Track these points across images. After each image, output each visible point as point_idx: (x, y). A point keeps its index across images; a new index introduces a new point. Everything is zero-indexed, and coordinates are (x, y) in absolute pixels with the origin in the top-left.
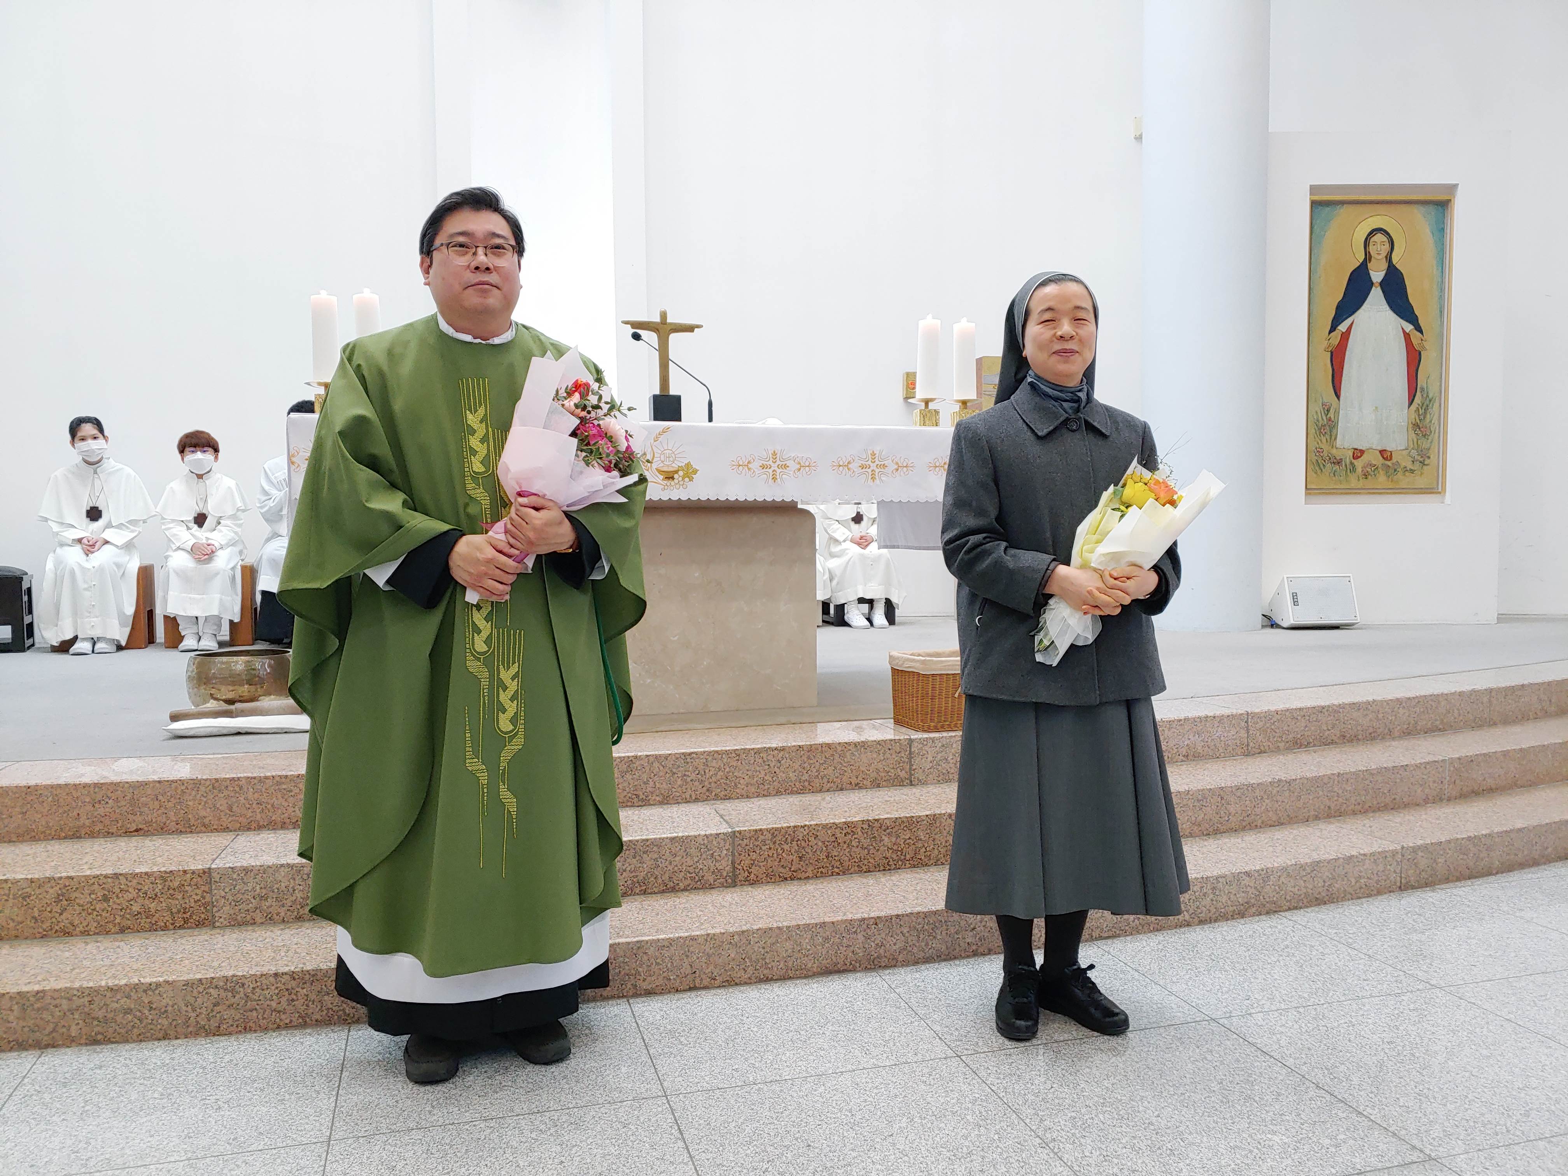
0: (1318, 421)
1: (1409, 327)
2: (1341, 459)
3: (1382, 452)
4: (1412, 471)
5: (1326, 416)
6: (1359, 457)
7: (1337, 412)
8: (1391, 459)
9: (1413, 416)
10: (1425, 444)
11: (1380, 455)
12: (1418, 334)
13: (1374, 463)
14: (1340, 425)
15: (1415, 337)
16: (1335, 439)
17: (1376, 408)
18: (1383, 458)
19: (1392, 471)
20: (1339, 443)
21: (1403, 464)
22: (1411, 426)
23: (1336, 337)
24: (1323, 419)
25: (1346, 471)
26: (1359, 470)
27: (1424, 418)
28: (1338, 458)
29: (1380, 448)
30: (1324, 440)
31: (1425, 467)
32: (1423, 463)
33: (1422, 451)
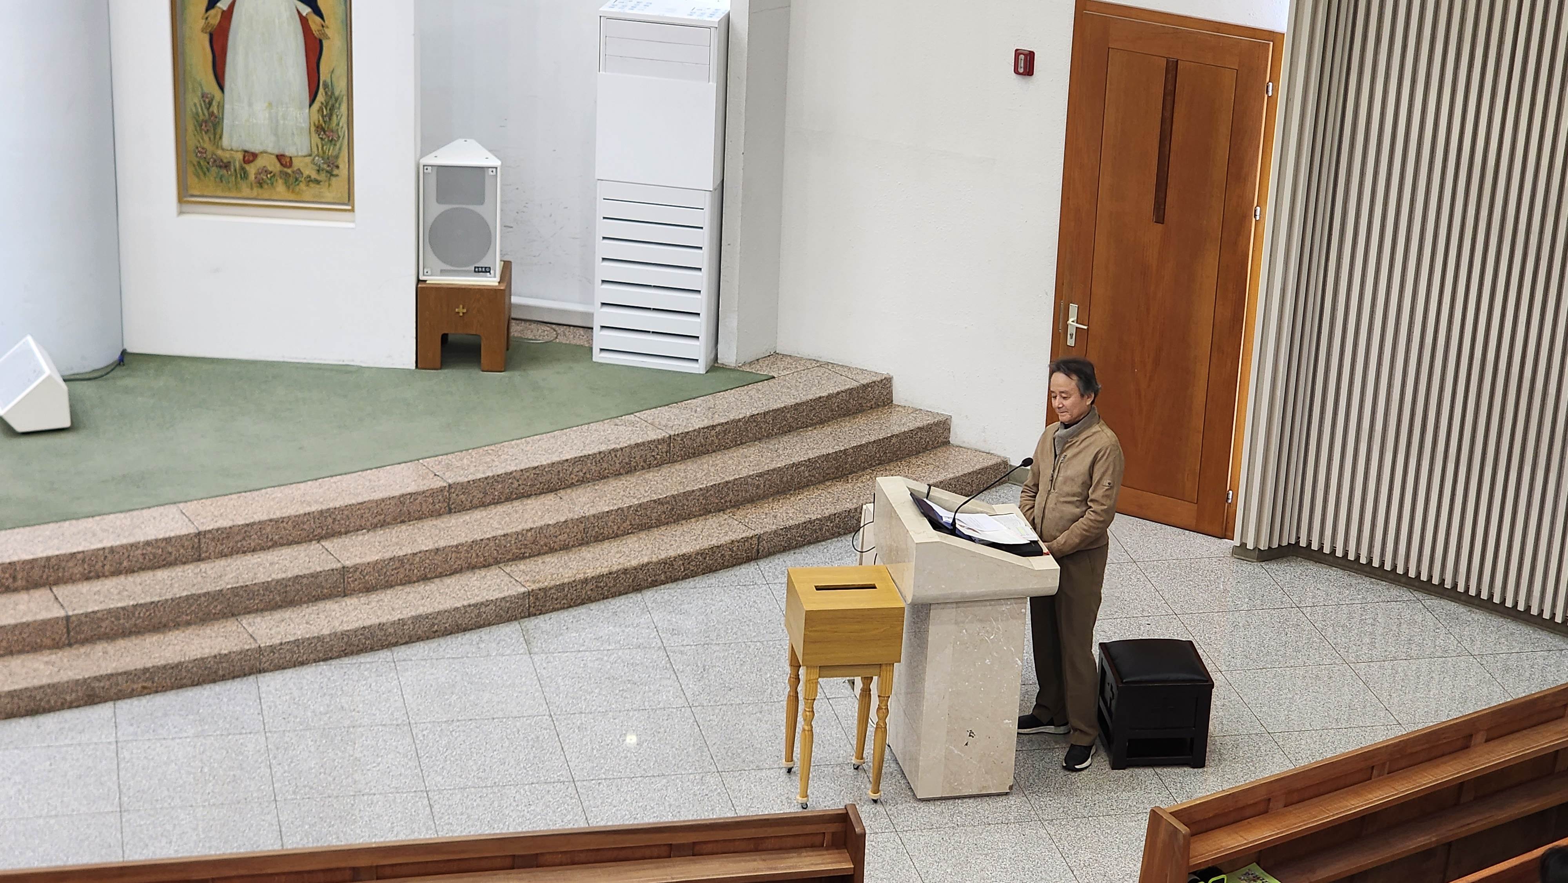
0: (197, 114)
1: (306, 10)
2: (229, 162)
3: (280, 157)
4: (318, 182)
5: (208, 109)
6: (252, 161)
7: (221, 106)
8: (291, 166)
9: (316, 117)
10: (331, 151)
11: (276, 161)
12: (318, 19)
13: (270, 169)
14: (225, 121)
15: (315, 22)
16: (221, 138)
17: (270, 104)
18: (282, 164)
19: (291, 180)
20: (225, 142)
21: (306, 172)
22: (313, 129)
23: (215, 17)
24: (204, 114)
25: (236, 177)
26: (252, 177)
27: (330, 119)
28: (225, 161)
29: (276, 152)
30: (206, 138)
31: (334, 179)
32: (331, 174)
33: (328, 158)
